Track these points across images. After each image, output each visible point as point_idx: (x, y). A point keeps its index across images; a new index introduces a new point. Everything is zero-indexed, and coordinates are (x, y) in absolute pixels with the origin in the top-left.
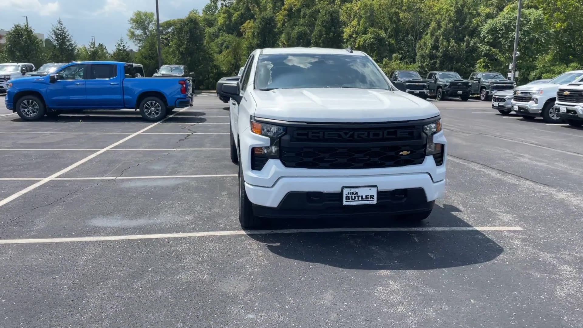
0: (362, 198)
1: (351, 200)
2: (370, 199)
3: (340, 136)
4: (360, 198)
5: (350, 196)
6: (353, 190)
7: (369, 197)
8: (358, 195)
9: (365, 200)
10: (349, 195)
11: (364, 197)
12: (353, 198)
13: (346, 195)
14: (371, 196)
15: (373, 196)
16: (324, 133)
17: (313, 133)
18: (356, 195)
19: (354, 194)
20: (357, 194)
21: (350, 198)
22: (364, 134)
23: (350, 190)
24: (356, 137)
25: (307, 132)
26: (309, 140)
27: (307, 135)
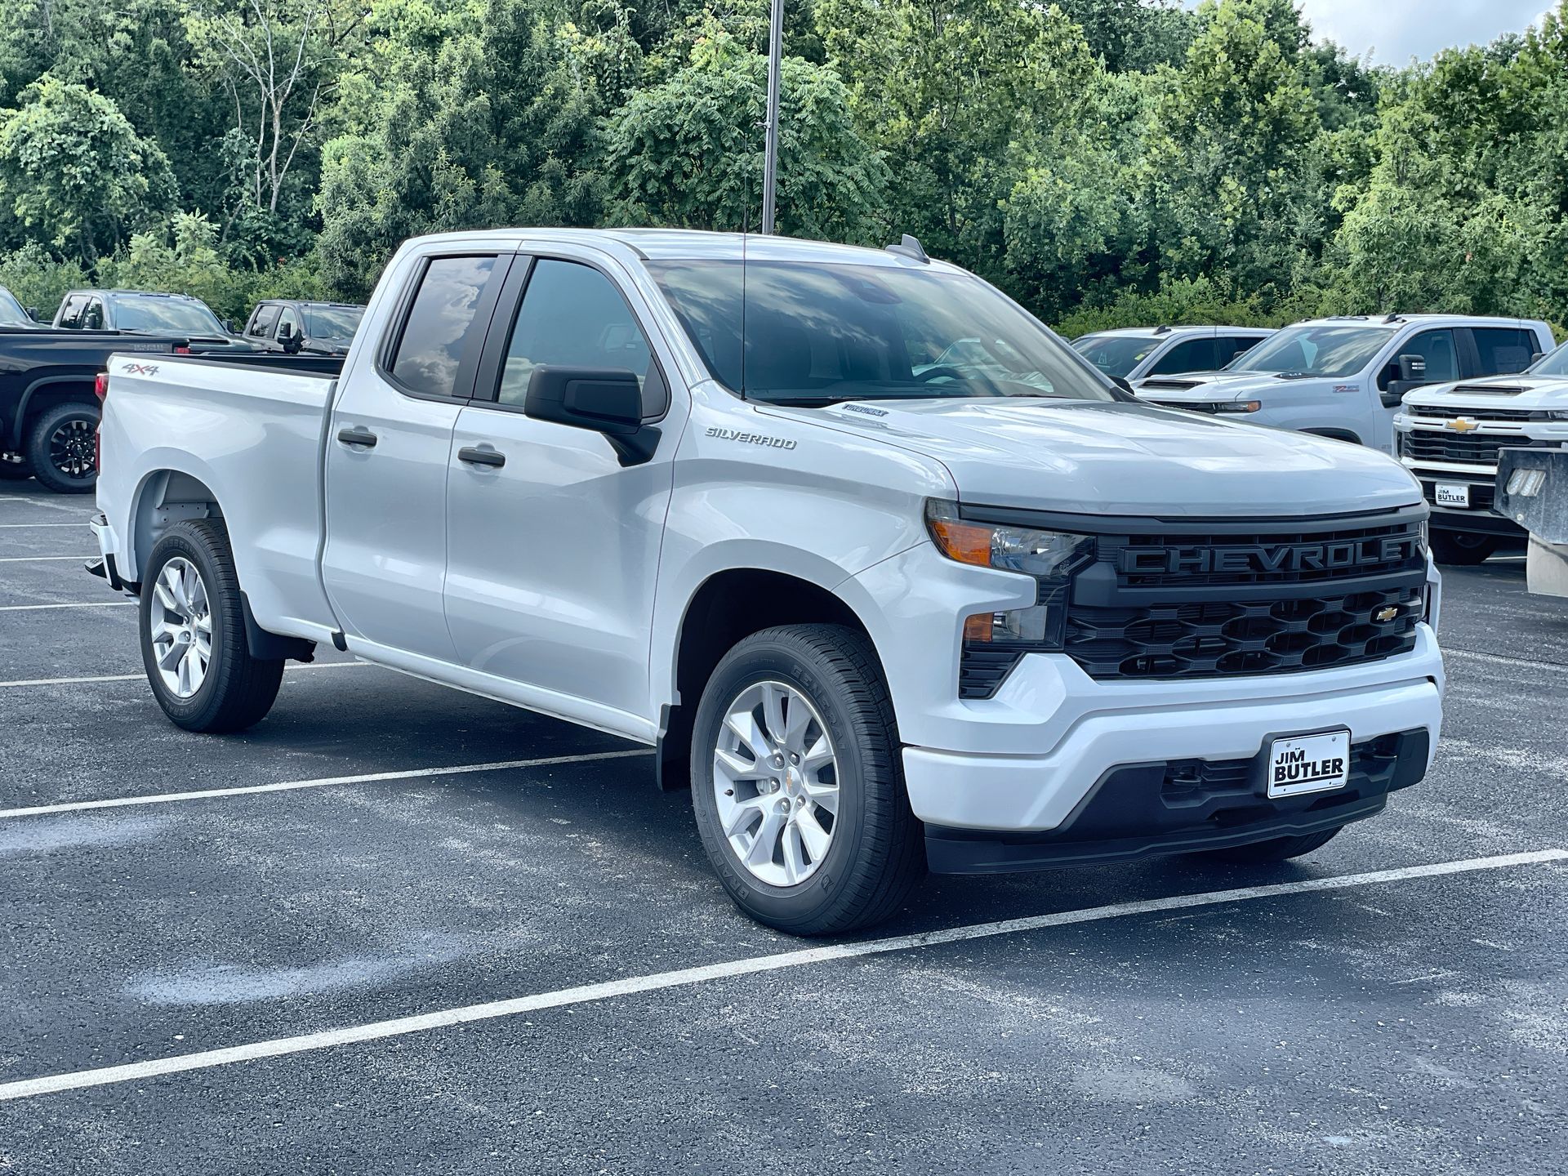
0: (1315, 773)
1: (1287, 780)
2: (1334, 771)
3: (1254, 561)
4: (1310, 769)
5: (1286, 766)
6: (1295, 745)
7: (1331, 764)
8: (1306, 761)
9: (1321, 776)
10: (1284, 764)
11: (1319, 768)
12: (1293, 773)
13: (1277, 762)
14: (1334, 761)
15: (1341, 761)
16: (1212, 555)
17: (1184, 554)
18: (1300, 762)
19: (1297, 760)
20: (1303, 759)
21: (1286, 773)
22: (1314, 553)
23: (1288, 746)
24: (1296, 563)
25: (1163, 552)
26: (1169, 580)
27: (1161, 560)
